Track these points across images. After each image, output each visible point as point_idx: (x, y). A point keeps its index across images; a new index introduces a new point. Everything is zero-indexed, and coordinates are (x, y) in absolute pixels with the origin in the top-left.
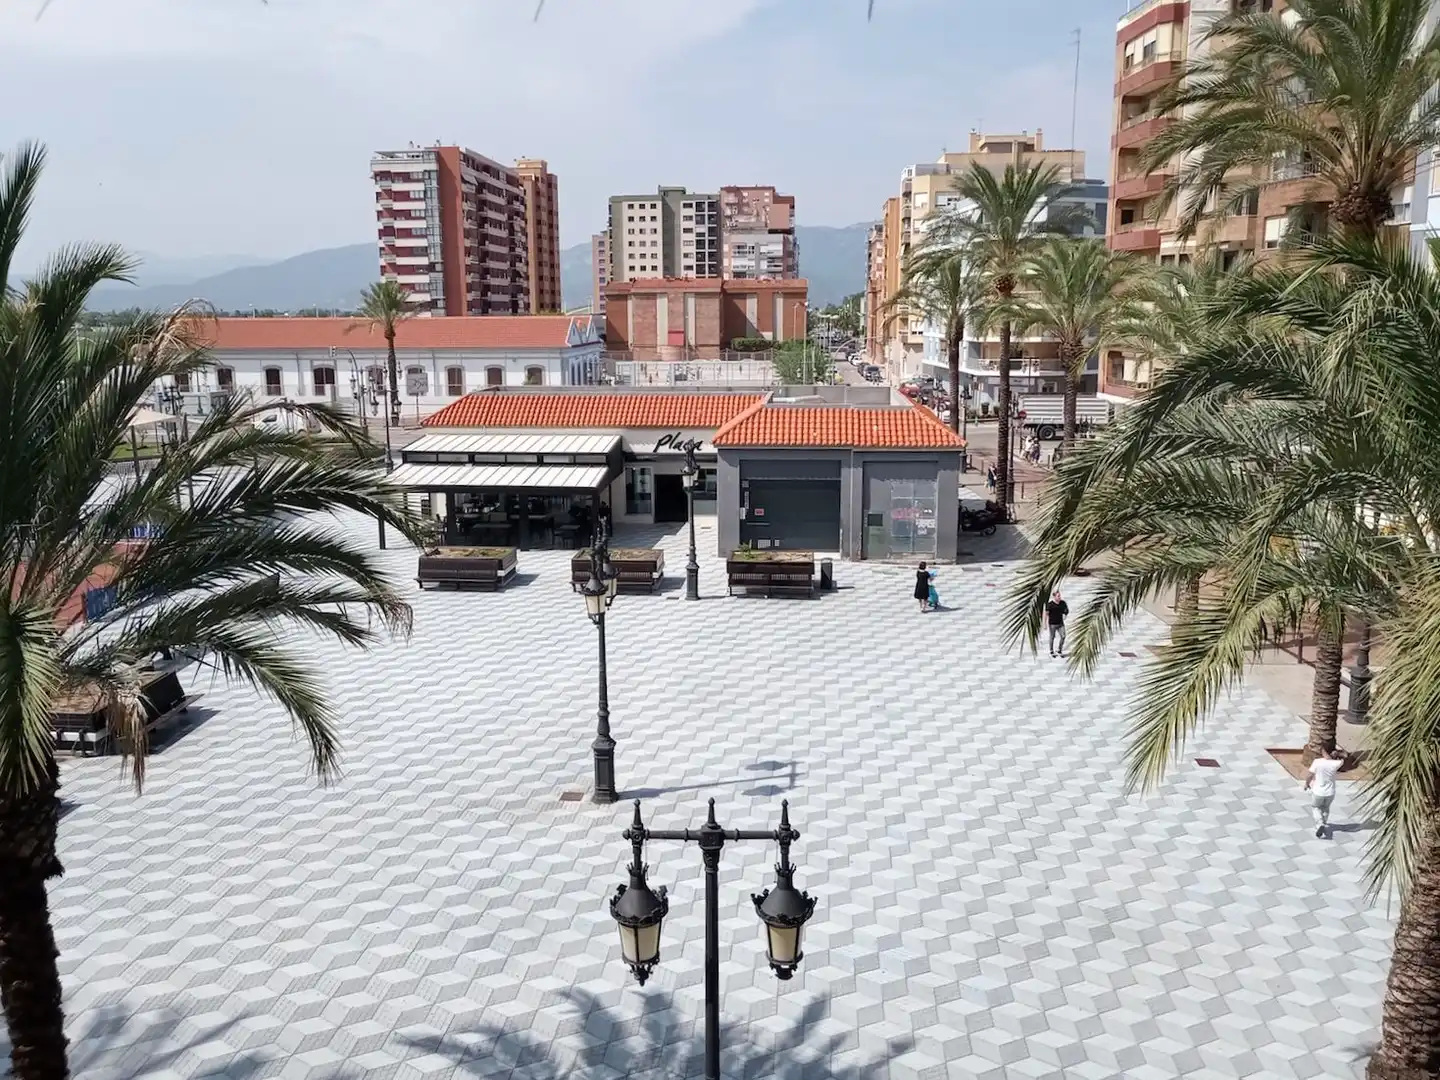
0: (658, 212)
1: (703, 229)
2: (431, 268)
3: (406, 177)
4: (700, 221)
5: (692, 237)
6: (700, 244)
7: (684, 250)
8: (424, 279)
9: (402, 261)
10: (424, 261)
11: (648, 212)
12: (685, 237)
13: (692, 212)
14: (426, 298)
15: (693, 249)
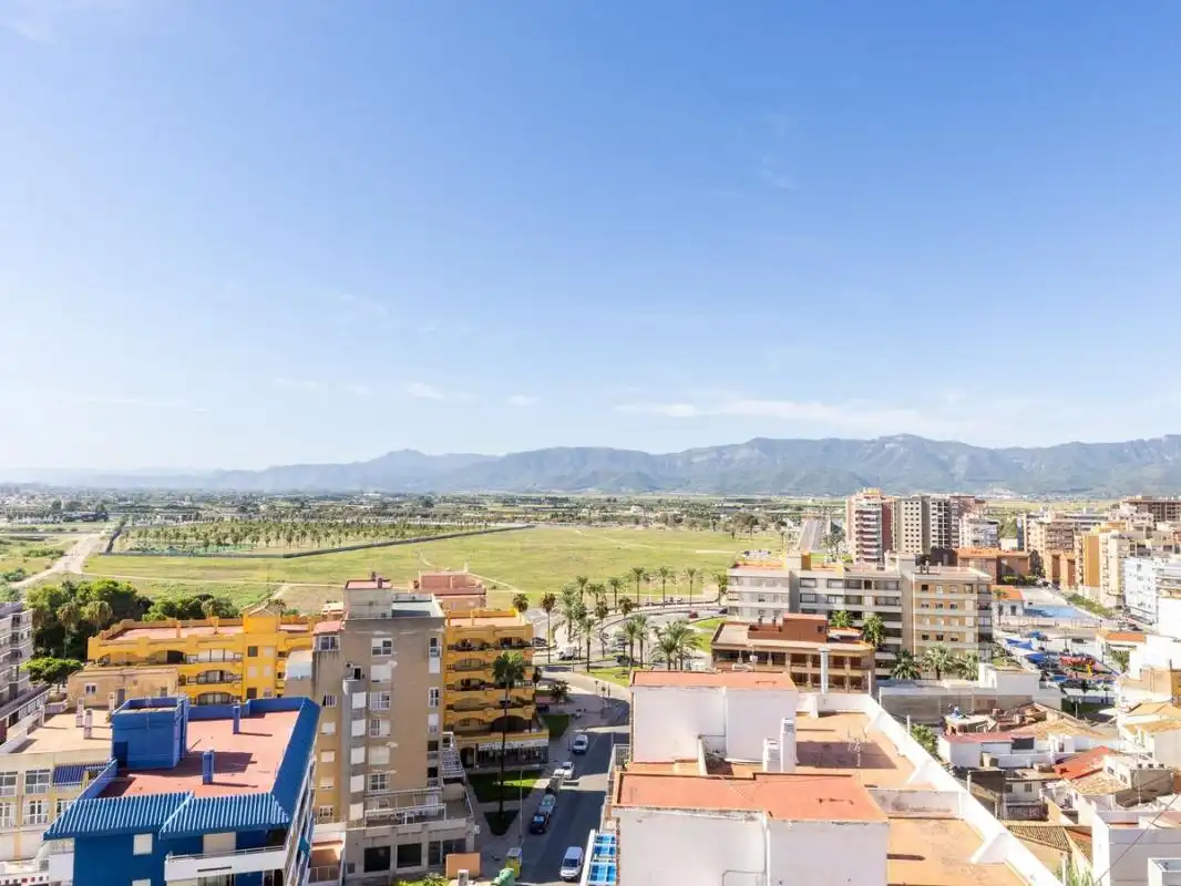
0: (920, 506)
1: (942, 514)
2: (878, 546)
3: (869, 513)
4: (940, 510)
5: (936, 517)
6: (940, 521)
7: (932, 523)
8: (875, 550)
9: (865, 543)
10: (875, 543)
11: (915, 506)
12: (932, 517)
13: (936, 506)
14: (876, 557)
15: (936, 523)
